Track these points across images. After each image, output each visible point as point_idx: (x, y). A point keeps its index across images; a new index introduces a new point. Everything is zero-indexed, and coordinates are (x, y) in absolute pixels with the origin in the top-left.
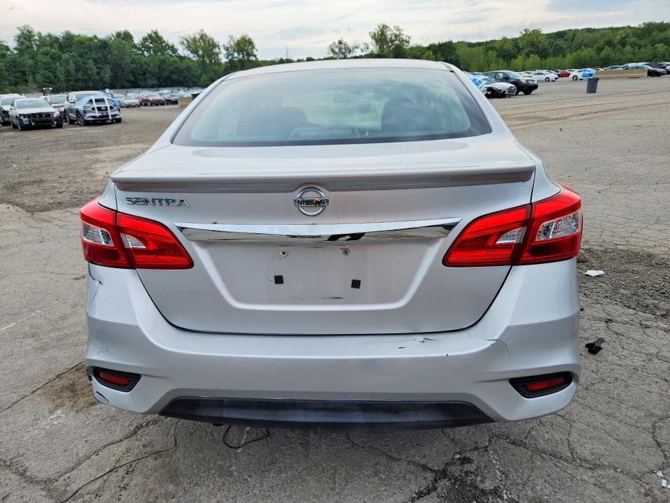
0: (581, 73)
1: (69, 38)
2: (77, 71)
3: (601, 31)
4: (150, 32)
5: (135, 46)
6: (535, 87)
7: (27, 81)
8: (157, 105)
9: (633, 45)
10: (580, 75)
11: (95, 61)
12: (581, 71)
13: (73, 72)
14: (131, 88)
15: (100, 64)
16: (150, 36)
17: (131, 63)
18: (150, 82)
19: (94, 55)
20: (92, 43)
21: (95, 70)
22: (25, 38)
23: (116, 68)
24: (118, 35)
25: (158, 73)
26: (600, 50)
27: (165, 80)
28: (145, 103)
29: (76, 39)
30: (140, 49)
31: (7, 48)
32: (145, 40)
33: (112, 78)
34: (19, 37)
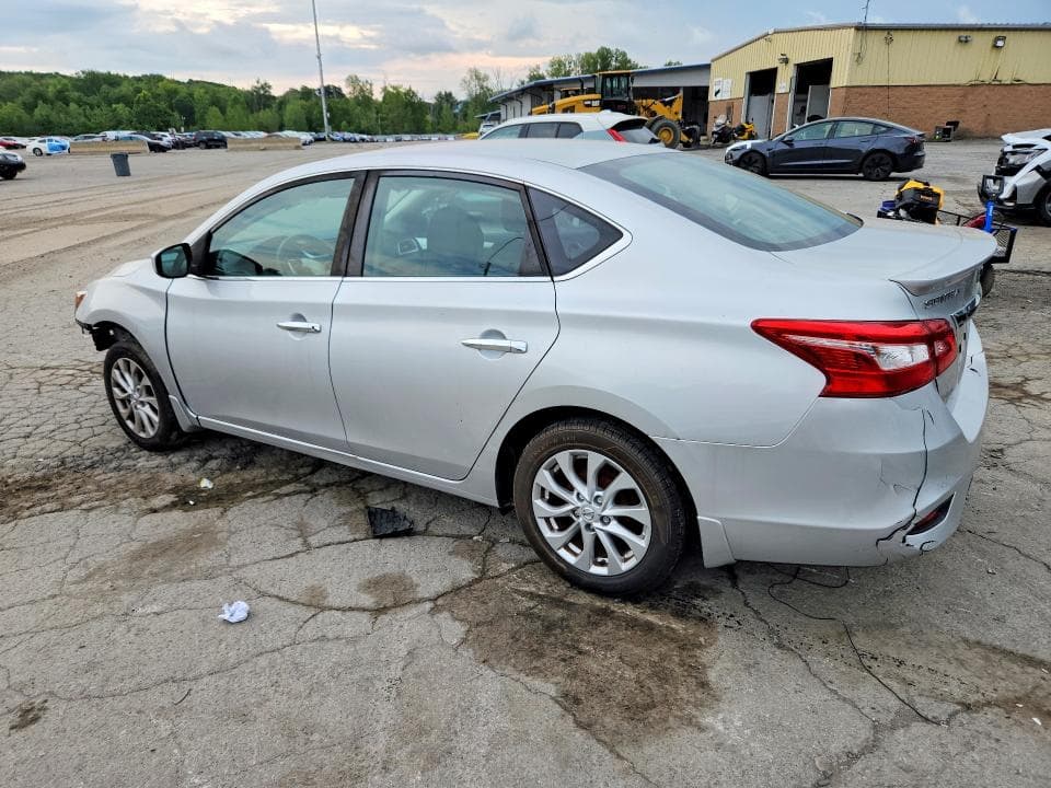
0: (46, 145)
3: (17, 77)
6: (21, 166)
9: (79, 103)
10: (45, 147)
12: (44, 141)
26: (30, 108)
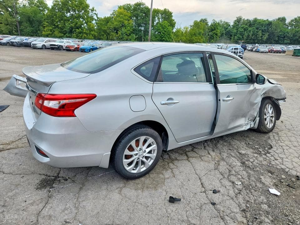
1: (255, 20)
2: (252, 35)
4: (296, 17)
5: (285, 24)
7: (231, 39)
8: (277, 53)
11: (263, 31)
13: (251, 36)
14: (275, 44)
15: (264, 32)
16: (296, 19)
17: (280, 32)
18: (286, 41)
19: (263, 28)
20: (264, 23)
21: (261, 35)
22: (238, 21)
23: (271, 35)
24: (279, 19)
25: (291, 38)
27: (295, 40)
28: (271, 51)
29: (258, 21)
30: (287, 26)
31: (229, 25)
32: (292, 21)
33: (267, 39)
34: (236, 21)
